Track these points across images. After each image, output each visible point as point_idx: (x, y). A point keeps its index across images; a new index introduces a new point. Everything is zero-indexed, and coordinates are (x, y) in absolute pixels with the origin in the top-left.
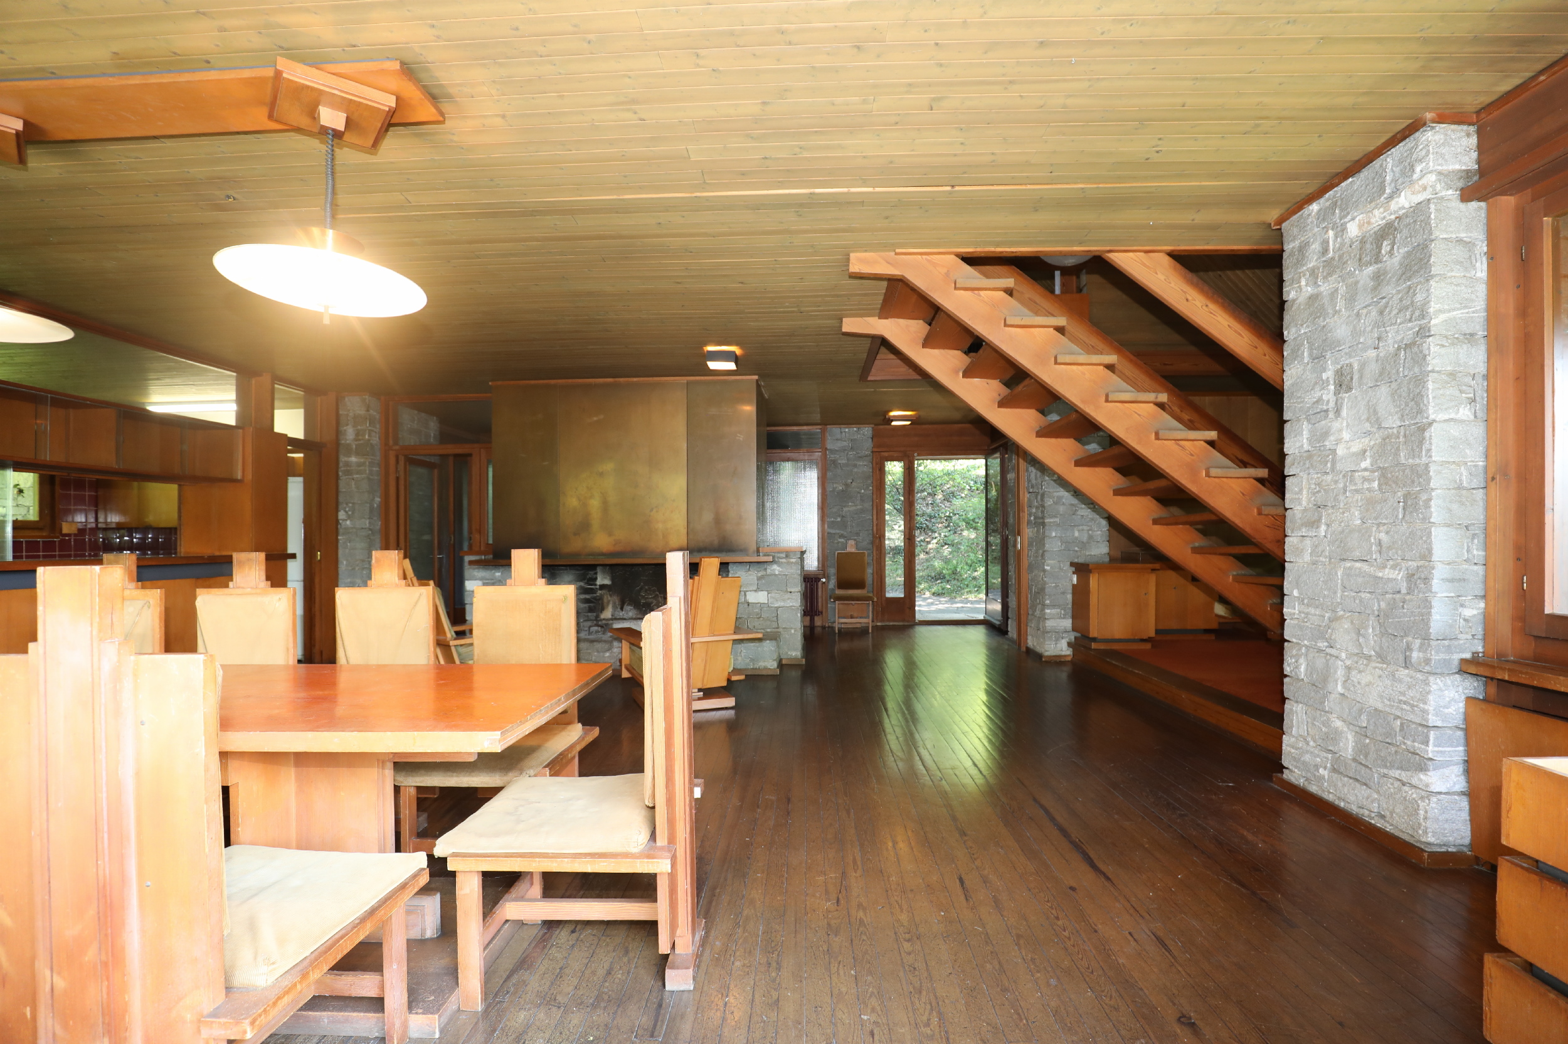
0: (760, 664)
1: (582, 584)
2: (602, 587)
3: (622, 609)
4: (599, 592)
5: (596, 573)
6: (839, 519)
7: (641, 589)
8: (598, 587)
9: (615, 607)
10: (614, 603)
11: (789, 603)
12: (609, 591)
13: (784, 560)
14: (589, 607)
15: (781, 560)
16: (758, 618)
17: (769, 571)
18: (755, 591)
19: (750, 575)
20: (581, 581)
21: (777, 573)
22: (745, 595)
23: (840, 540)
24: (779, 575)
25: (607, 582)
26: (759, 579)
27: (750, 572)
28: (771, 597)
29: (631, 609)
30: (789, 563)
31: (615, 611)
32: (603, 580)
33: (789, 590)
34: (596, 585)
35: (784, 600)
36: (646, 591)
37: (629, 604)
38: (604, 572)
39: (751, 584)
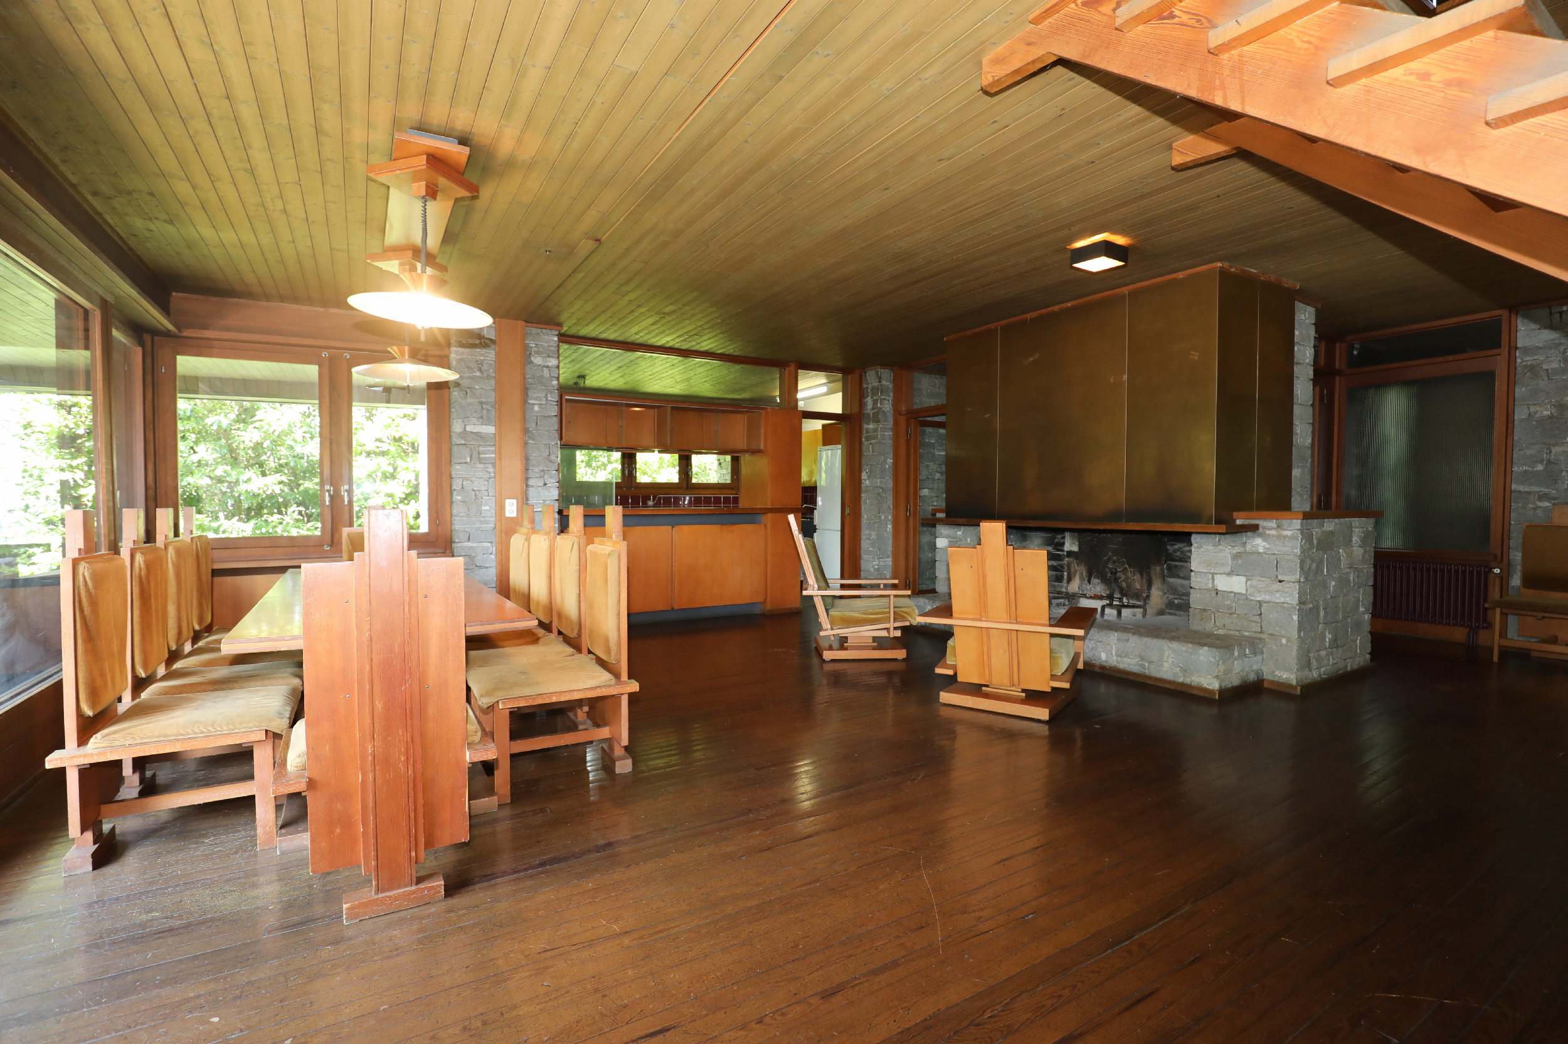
0: (1193, 678)
1: (1050, 548)
2: (1070, 554)
3: (1089, 581)
4: (1067, 559)
5: (1064, 538)
6: (1540, 467)
7: (1109, 559)
8: (1065, 553)
9: (1082, 579)
10: (1082, 574)
11: (1279, 598)
12: (1076, 559)
13: (1273, 532)
14: (1056, 576)
15: (1268, 532)
16: (1231, 614)
17: (1248, 547)
18: (1228, 574)
19: (1220, 551)
20: (1049, 545)
21: (1261, 550)
22: (1213, 580)
23: (1539, 504)
24: (1264, 553)
25: (1075, 548)
26: (1235, 557)
27: (1220, 547)
28: (1251, 586)
29: (1098, 583)
30: (1279, 537)
31: (1082, 584)
32: (1070, 545)
33: (1280, 578)
34: (1063, 551)
35: (1271, 593)
36: (1114, 562)
37: (1096, 577)
38: (1072, 537)
39: (1222, 565)
